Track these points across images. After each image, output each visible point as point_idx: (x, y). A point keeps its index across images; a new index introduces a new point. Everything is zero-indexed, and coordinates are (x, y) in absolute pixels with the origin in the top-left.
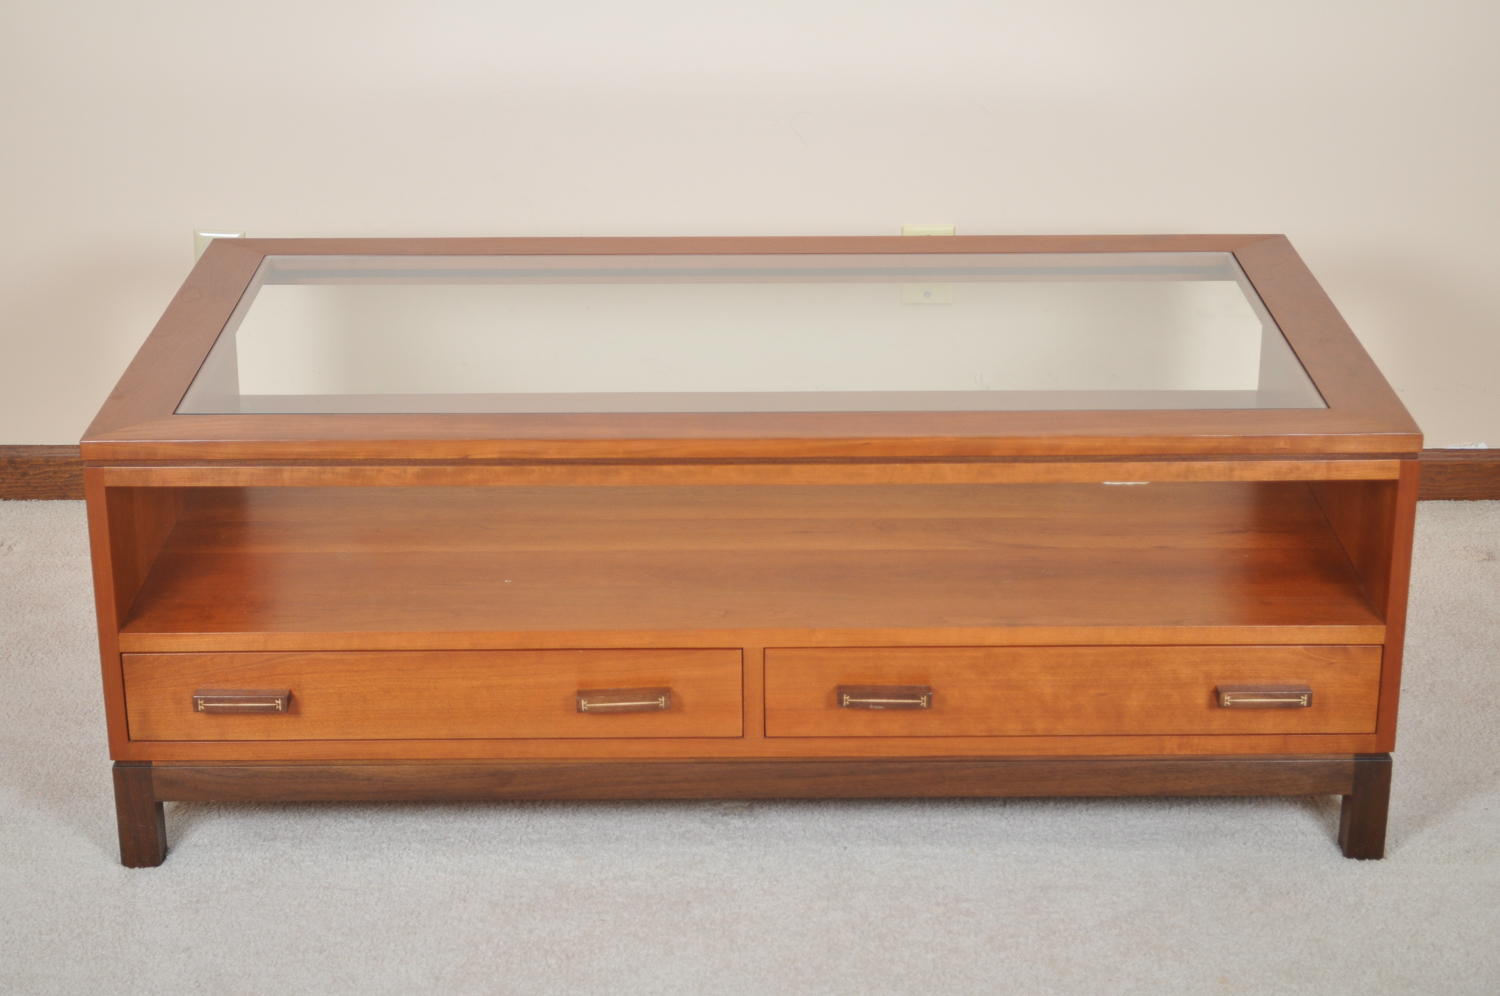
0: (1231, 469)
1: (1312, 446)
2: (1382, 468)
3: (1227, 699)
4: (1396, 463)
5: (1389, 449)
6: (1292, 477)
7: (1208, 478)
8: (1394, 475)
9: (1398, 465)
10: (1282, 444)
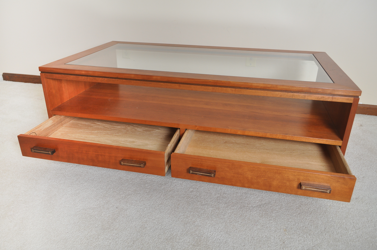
0: (305, 96)
1: (329, 92)
2: (348, 99)
3: (303, 187)
4: (352, 98)
5: (351, 94)
6: (322, 100)
7: (298, 98)
8: (351, 102)
9: (353, 99)
10: (320, 91)
